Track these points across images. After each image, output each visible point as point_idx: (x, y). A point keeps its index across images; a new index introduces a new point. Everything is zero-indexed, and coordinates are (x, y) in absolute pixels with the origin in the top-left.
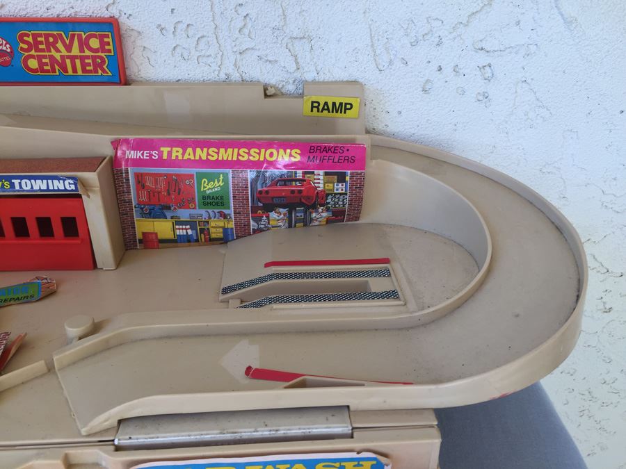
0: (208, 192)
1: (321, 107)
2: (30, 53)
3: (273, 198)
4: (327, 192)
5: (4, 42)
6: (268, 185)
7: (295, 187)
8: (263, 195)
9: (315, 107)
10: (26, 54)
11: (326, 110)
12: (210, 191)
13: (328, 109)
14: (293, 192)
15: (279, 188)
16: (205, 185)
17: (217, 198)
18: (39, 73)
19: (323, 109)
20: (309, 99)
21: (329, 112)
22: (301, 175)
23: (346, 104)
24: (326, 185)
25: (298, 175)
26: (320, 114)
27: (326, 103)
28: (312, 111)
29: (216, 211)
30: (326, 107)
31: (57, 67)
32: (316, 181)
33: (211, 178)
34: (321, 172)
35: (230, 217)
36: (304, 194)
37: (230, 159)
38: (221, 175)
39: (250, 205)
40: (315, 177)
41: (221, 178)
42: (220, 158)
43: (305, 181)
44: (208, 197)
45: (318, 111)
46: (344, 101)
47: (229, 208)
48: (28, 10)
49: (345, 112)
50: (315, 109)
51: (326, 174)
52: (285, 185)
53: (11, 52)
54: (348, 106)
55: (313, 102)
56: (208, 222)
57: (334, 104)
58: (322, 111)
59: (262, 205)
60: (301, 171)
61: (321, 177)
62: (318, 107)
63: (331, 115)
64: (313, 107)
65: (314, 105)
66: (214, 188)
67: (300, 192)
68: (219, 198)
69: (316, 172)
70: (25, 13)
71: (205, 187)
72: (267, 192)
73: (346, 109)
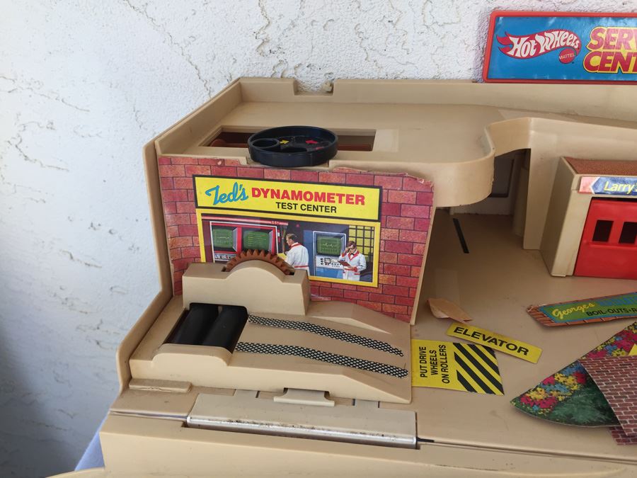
2: (598, 50)
5: (575, 38)
10: (593, 51)
18: (597, 71)
31: (619, 65)
48: (602, 5)
53: (578, 48)
70: (598, 7)
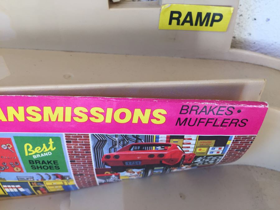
0: (35, 157)
1: (182, 19)
3: (124, 162)
4: (197, 155)
6: (118, 150)
7: (154, 151)
8: (112, 159)
9: (175, 19)
11: (188, 22)
12: (38, 156)
13: (191, 22)
14: (151, 156)
15: (132, 152)
16: (30, 150)
17: (49, 162)
19: (185, 21)
20: (168, 8)
21: (192, 24)
22: (165, 139)
23: (215, 15)
24: (198, 149)
25: (160, 139)
26: (180, 27)
27: (189, 14)
28: (170, 23)
29: (50, 174)
30: (188, 19)
32: (184, 146)
33: (37, 142)
34: (194, 137)
35: (70, 178)
36: (166, 157)
37: (61, 119)
38: (51, 140)
39: (94, 168)
40: (185, 141)
41: (51, 142)
42: (46, 119)
43: (170, 145)
44: (37, 161)
45: (178, 24)
46: (213, 10)
47: (67, 171)
49: (211, 25)
50: (174, 22)
51: (200, 138)
52: (141, 149)
54: (217, 18)
55: (172, 13)
56: (42, 183)
57: (199, 15)
58: (183, 24)
59: (110, 167)
60: (165, 136)
61: (193, 142)
62: (178, 19)
63: (194, 28)
64: (171, 18)
65: (174, 16)
66: (43, 152)
67: (161, 156)
68: (52, 162)
69: (186, 136)
71: (29, 152)
72: (117, 157)
73: (214, 20)
